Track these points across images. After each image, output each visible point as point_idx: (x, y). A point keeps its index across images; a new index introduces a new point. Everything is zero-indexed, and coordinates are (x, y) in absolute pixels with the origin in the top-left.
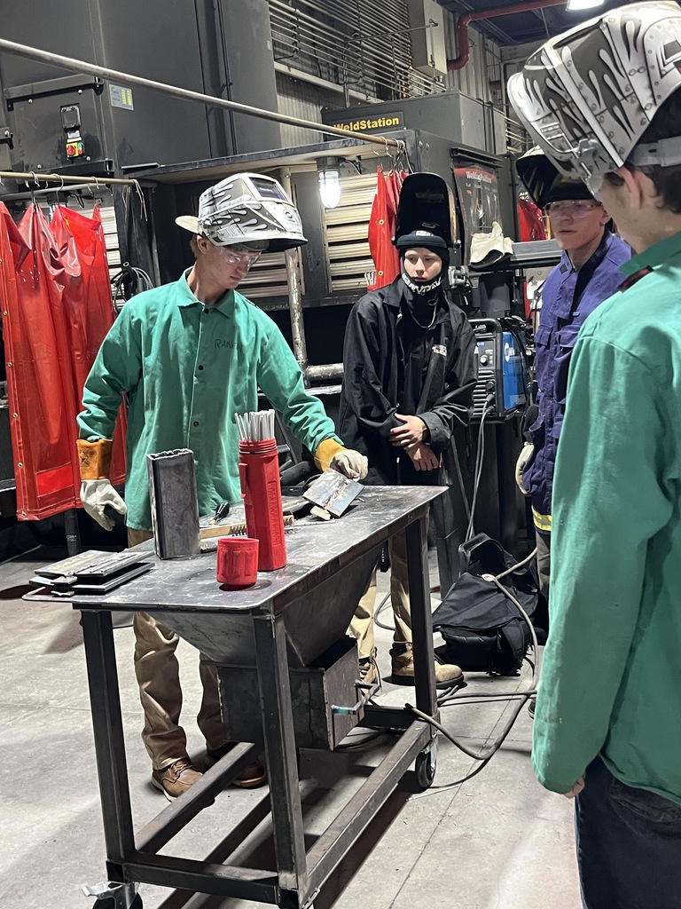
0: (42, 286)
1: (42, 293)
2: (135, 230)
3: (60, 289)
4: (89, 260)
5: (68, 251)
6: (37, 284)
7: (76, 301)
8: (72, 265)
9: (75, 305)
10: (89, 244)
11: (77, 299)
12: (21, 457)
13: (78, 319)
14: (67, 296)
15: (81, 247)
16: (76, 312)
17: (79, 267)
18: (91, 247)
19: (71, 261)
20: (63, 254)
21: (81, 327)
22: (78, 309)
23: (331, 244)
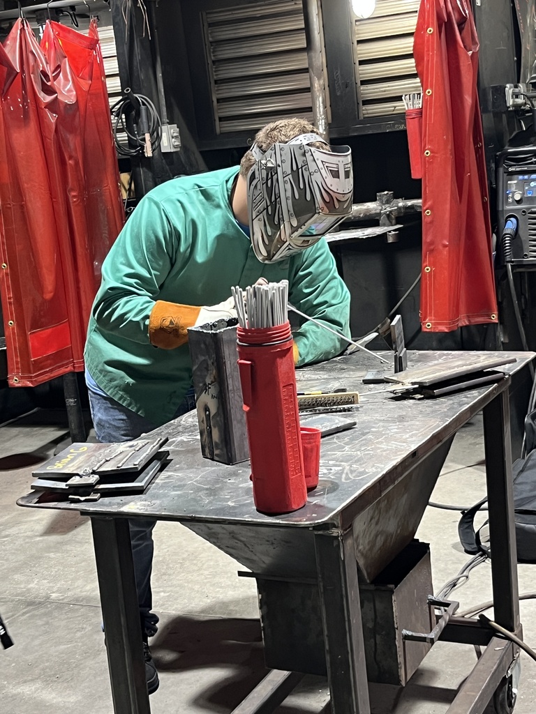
0: (32, 115)
1: (33, 124)
2: (137, 50)
3: (52, 118)
4: (85, 84)
5: (61, 74)
6: (26, 113)
7: (71, 132)
8: (67, 91)
9: (70, 137)
10: (84, 67)
11: (72, 130)
12: (12, 314)
13: (74, 154)
14: (61, 128)
15: (76, 70)
16: (72, 145)
17: (75, 93)
18: (87, 70)
19: (65, 86)
20: (55, 78)
21: (77, 163)
22: (73, 142)
23: (362, 63)
